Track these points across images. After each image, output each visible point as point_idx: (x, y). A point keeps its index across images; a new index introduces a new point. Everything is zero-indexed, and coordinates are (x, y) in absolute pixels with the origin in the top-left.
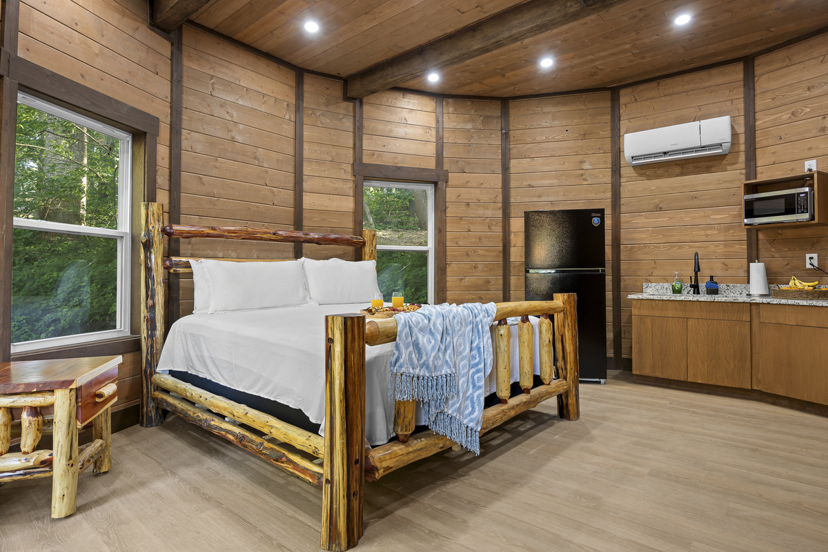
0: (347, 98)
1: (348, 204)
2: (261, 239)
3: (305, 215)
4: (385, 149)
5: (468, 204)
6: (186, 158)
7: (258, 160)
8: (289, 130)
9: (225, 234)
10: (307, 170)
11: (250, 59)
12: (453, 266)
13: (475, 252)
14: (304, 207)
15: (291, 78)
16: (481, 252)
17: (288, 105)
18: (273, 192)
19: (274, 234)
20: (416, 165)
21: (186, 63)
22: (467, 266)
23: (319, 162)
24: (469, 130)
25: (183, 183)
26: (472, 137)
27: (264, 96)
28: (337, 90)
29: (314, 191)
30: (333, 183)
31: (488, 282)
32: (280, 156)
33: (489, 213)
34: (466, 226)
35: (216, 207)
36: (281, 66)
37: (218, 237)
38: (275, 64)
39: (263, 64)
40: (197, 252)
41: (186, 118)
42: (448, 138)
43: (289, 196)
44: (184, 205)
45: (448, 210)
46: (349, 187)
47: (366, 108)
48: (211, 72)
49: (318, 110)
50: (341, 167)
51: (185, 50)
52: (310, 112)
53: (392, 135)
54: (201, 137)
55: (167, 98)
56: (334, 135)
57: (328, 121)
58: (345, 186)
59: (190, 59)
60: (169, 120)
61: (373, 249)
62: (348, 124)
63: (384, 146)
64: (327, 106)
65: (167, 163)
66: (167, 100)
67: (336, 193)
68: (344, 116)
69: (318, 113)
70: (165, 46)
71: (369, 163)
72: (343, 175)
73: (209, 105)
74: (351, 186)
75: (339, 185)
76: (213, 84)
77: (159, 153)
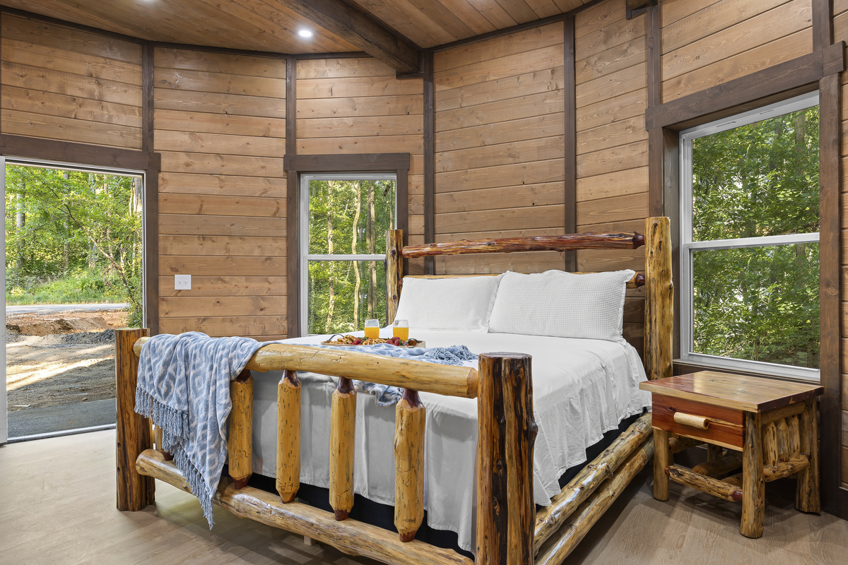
0: (632, 12)
1: (641, 180)
2: (480, 252)
3: (581, 209)
4: (700, 63)
6: (439, 179)
7: (514, 157)
8: (557, 102)
9: (443, 250)
10: (582, 146)
11: (502, 43)
14: (579, 199)
15: (557, 34)
17: (553, 72)
18: (533, 189)
19: (489, 244)
20: (763, 64)
21: (439, 88)
23: (596, 130)
25: (437, 205)
27: (518, 79)
29: (590, 173)
30: (616, 154)
32: (543, 142)
35: (467, 221)
36: (541, 28)
38: (533, 30)
39: (518, 40)
40: (451, 269)
41: (439, 141)
43: (558, 189)
44: (439, 225)
45: (846, 140)
46: (641, 153)
47: (666, 9)
48: (460, 84)
49: (593, 55)
50: (628, 124)
51: (437, 77)
52: (585, 63)
53: (713, 29)
54: (452, 154)
55: (419, 130)
56: (616, 81)
57: (607, 63)
58: (635, 153)
59: (441, 83)
60: (422, 150)
61: (654, 251)
62: (637, 52)
63: (698, 58)
64: (605, 42)
65: (421, 190)
66: (419, 132)
67: (620, 167)
68: (631, 43)
69: (593, 60)
70: (417, 85)
71: (671, 100)
72: (631, 137)
73: (459, 119)
74: (645, 150)
75: (625, 154)
76: (462, 96)
77: (413, 183)
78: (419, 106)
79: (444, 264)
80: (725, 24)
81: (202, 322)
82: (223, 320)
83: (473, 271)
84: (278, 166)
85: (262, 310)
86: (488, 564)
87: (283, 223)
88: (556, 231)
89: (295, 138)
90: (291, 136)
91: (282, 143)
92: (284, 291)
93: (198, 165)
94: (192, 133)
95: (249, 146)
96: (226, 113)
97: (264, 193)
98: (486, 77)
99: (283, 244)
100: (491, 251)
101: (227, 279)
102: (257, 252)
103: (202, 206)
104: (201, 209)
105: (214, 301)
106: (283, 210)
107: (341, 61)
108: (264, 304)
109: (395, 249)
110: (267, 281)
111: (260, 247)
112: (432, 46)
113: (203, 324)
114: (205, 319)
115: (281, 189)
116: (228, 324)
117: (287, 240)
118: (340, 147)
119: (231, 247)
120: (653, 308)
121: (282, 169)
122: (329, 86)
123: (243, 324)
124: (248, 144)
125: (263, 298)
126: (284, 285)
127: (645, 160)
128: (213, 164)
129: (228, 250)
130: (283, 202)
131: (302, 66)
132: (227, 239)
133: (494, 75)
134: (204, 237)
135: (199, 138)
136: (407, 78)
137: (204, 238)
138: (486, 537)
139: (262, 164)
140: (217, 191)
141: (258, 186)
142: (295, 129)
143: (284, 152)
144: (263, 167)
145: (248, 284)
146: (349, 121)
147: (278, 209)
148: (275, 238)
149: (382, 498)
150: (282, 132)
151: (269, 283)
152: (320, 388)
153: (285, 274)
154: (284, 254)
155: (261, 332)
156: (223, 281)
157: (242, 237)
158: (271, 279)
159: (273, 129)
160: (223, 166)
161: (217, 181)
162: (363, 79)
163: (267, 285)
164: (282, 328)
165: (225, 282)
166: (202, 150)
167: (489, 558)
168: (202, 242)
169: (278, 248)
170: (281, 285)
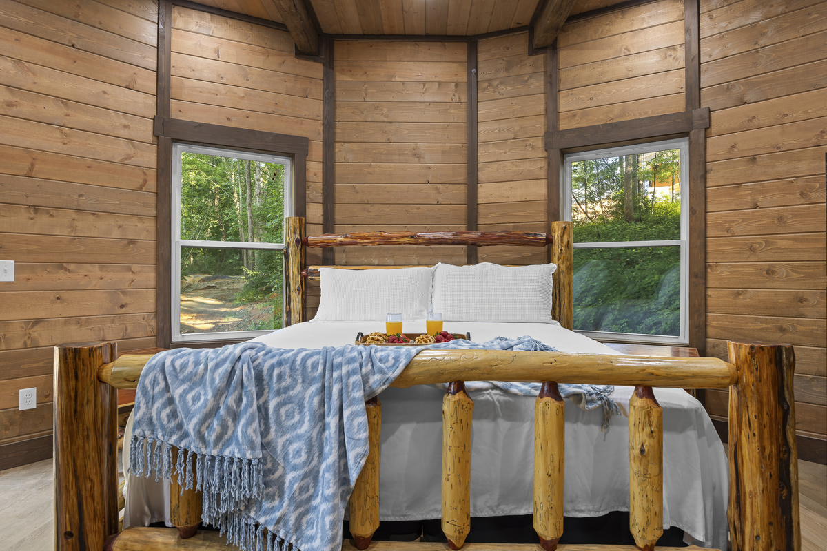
0: (534, 50)
1: (540, 190)
2: (399, 244)
3: (481, 210)
4: (593, 103)
5: (753, 159)
6: (339, 169)
7: (419, 157)
8: (460, 114)
9: (358, 241)
10: (482, 155)
11: (408, 48)
12: (719, 270)
13: (768, 243)
14: (479, 201)
15: (461, 52)
16: (783, 244)
17: (456, 86)
18: (437, 189)
19: (412, 237)
20: (646, 113)
21: (340, 77)
22: (751, 270)
23: (497, 143)
24: (754, 25)
25: (337, 194)
26: (764, 34)
27: (424, 85)
28: (520, 44)
29: (491, 180)
30: (517, 166)
31: (801, 300)
32: (447, 147)
33: (803, 167)
34: (749, 199)
35: (371, 214)
36: (446, 44)
37: (352, 245)
38: (439, 44)
39: (423, 49)
40: (351, 260)
41: (340, 131)
42: (710, 51)
43: (461, 190)
44: (338, 215)
45: (709, 176)
46: (540, 167)
47: (563, 54)
48: (364, 78)
49: (495, 79)
50: (528, 143)
51: (337, 66)
52: (487, 84)
53: (605, 79)
54: (354, 146)
55: (319, 116)
56: (517, 104)
57: (509, 88)
58: (534, 167)
59: (342, 72)
60: (321, 137)
61: (563, 248)
62: (537, 84)
63: (592, 99)
64: (507, 70)
65: (320, 178)
66: (318, 118)
67: (520, 178)
68: (531, 76)
69: (495, 83)
70: (317, 70)
71: (567, 128)
72: (531, 154)
73: (362, 113)
74: (543, 165)
75: (525, 167)
76: (366, 89)
77: (311, 170)
78: (318, 91)
79: (344, 255)
80: (615, 77)
81: (32, 327)
82: (66, 323)
83: (376, 262)
84: (145, 130)
85: (122, 306)
86: (773, 549)
87: (152, 200)
88: (459, 227)
89: (169, 98)
90: (163, 94)
91: (152, 101)
92: (152, 283)
93: (26, 108)
94: (17, 61)
95: (106, 96)
96: (73, 46)
97: (126, 159)
98: (392, 76)
99: (151, 225)
100: (411, 244)
101: (72, 266)
102: (116, 234)
103: (33, 165)
104: (31, 170)
105: (52, 297)
106: (152, 184)
107: (230, 21)
108: (125, 299)
109: (299, 237)
110: (130, 270)
111: (120, 227)
112: (335, 33)
113: (35, 329)
114: (37, 322)
115: (149, 158)
116: (73, 328)
117: (157, 220)
118: (228, 119)
119: (79, 224)
120: (562, 295)
121: (151, 133)
122: (216, 46)
123: (95, 326)
124: (105, 92)
125: (124, 292)
126: (152, 275)
127: (543, 173)
128: (52, 110)
129: (74, 229)
130: (152, 174)
131: (179, 14)
132: (72, 214)
133: (399, 77)
134: (36, 209)
135: (29, 70)
136: (306, 59)
137: (36, 211)
138: (771, 523)
139: (125, 122)
140: (58, 147)
141: (119, 150)
142: (169, 88)
143: (153, 113)
144: (126, 127)
145: (103, 274)
146: (241, 92)
147: (145, 181)
148: (141, 217)
149: (582, 511)
150: (152, 86)
151: (133, 272)
152: (482, 398)
153: (153, 261)
154: (153, 237)
155: (121, 335)
156: (66, 269)
157: (94, 213)
158: (135, 268)
159: (139, 81)
160: (67, 115)
161: (58, 135)
162: (258, 48)
163: (130, 275)
164: (149, 329)
165: (70, 271)
166: (34, 88)
167: (774, 544)
168: (33, 215)
169: (145, 230)
170: (148, 276)
